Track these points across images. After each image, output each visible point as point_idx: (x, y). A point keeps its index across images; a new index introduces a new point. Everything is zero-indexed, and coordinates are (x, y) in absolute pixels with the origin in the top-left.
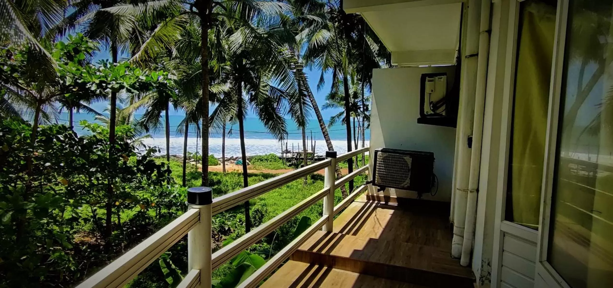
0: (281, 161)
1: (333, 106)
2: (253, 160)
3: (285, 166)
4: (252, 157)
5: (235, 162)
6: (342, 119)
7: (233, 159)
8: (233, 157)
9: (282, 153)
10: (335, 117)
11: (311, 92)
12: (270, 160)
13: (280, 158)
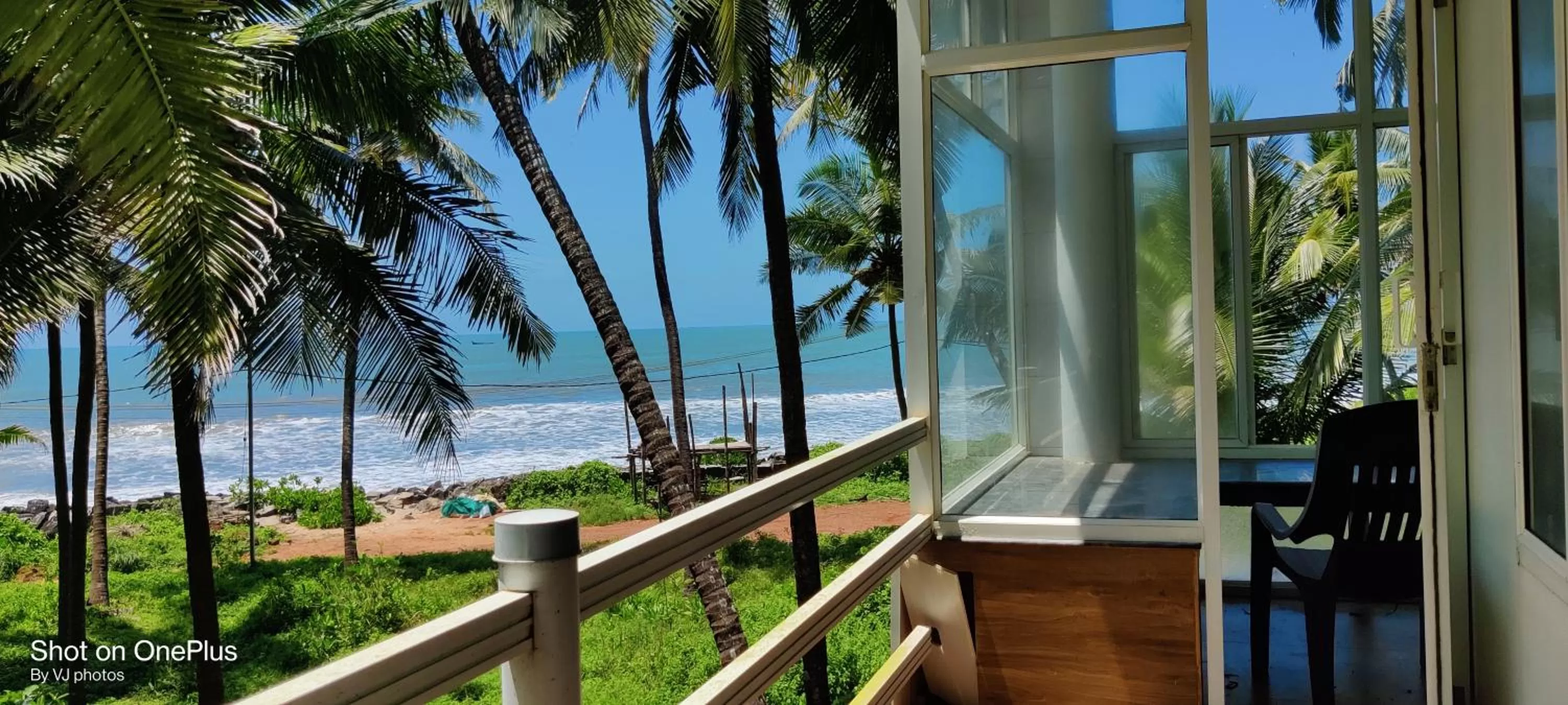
0: (628, 487)
1: (805, 266)
2: (516, 492)
3: (642, 506)
4: (512, 481)
5: (443, 503)
6: (844, 315)
7: (437, 495)
8: (438, 484)
9: (631, 459)
10: (814, 307)
11: (550, 176)
12: (584, 485)
13: (625, 477)
